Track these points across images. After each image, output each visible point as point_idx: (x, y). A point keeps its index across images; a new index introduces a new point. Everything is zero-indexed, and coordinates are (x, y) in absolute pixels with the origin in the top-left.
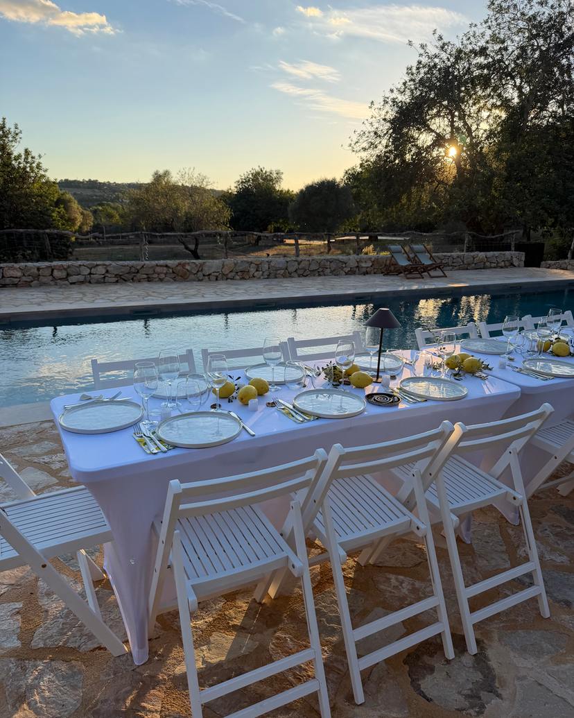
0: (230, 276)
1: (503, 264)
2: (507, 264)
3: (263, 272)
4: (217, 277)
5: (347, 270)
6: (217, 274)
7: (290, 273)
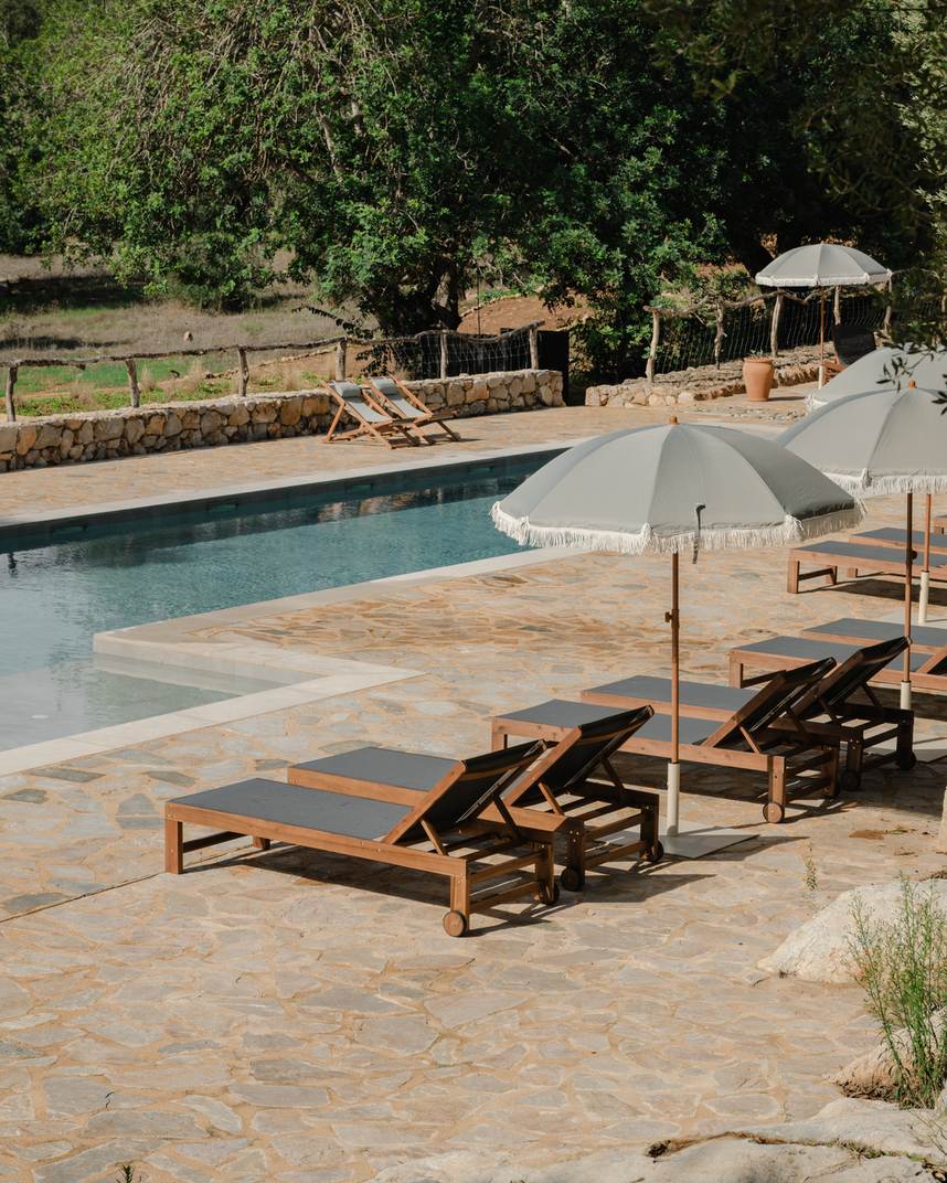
0: (30, 458)
1: (520, 401)
2: (530, 401)
3: (85, 446)
4: (8, 462)
5: (231, 431)
6: (8, 456)
7: (131, 446)
